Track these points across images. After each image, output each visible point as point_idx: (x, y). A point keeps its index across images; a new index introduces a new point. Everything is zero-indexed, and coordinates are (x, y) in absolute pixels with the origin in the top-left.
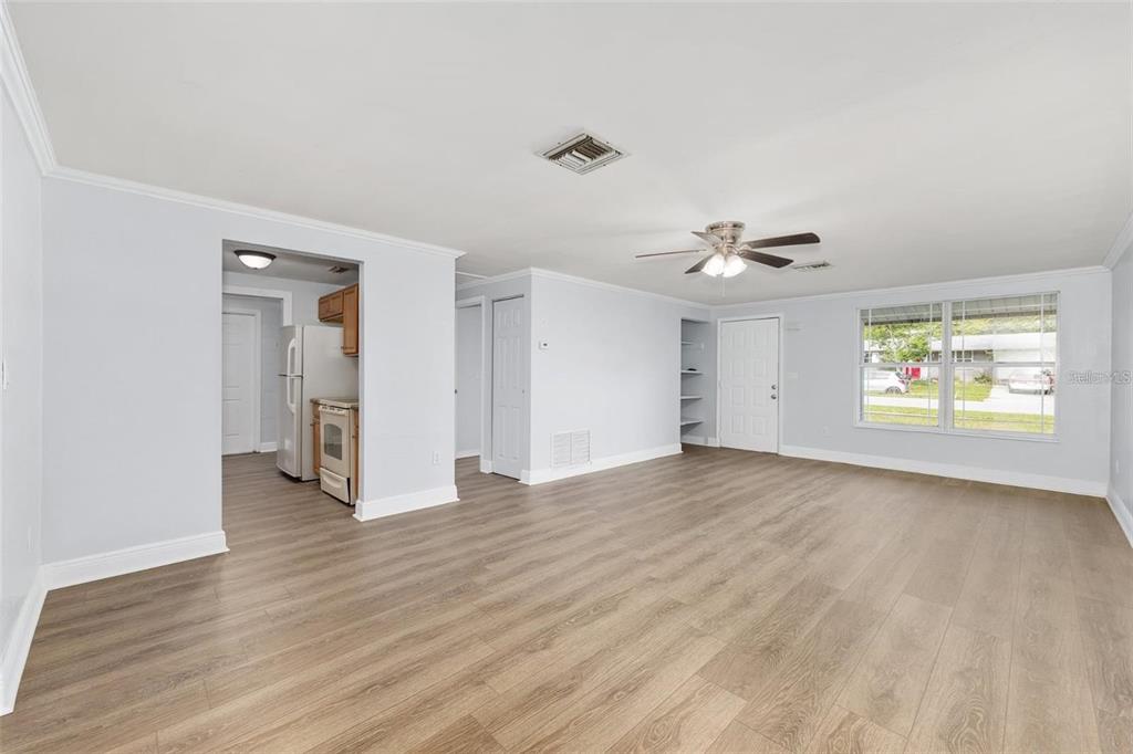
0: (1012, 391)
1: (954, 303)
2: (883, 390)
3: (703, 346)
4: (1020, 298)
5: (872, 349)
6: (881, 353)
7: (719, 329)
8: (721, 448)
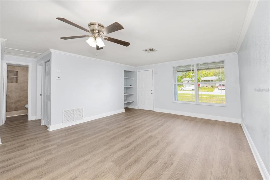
0: (219, 89)
1: (197, 65)
2: (191, 89)
3: (133, 79)
4: (215, 62)
5: (189, 80)
6: (191, 81)
7: (137, 74)
8: (139, 109)
